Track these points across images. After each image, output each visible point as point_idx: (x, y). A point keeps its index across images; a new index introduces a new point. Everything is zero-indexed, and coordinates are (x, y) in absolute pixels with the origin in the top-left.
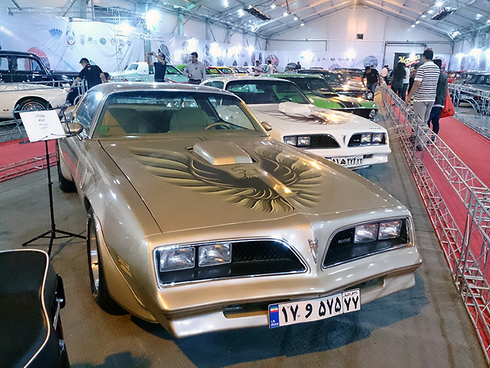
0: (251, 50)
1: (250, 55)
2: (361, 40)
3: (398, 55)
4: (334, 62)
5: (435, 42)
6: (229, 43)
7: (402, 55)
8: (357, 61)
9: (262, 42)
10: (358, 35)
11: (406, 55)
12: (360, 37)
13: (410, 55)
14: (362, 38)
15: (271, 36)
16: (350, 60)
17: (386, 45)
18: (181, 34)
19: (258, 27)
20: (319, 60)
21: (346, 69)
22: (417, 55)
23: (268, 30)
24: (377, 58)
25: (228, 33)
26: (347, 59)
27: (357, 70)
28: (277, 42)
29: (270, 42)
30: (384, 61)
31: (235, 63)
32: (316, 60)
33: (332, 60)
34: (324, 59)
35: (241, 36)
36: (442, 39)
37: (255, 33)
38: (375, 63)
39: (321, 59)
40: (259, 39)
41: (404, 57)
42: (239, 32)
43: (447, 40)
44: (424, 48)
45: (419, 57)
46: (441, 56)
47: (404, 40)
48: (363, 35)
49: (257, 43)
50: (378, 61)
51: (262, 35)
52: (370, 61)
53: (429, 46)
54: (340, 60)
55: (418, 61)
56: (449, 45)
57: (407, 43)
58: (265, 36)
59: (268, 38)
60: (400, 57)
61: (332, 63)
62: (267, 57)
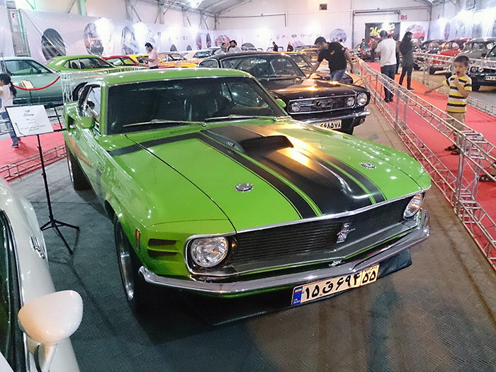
0: (195, 29)
1: (194, 37)
2: (324, 11)
3: (369, 26)
4: (296, 39)
5: (411, 8)
6: (162, 23)
7: (374, 25)
9: (209, 21)
10: (321, 5)
11: (378, 25)
12: (324, 7)
13: (383, 25)
14: (326, 9)
15: (219, 13)
16: (314, 36)
17: (354, 15)
18: (83, 13)
19: (201, 2)
20: (278, 38)
21: (310, 47)
22: (391, 24)
23: (214, 6)
24: (345, 32)
25: (160, 11)
26: (311, 35)
28: (227, 19)
29: (220, 20)
30: (353, 34)
31: (173, 48)
32: (274, 38)
33: (292, 36)
34: (284, 36)
35: (180, 13)
36: (418, 4)
37: (196, 9)
38: (344, 37)
39: (281, 36)
40: (205, 17)
41: (376, 28)
42: (174, 8)
43: (422, 5)
44: (397, 15)
45: (394, 27)
46: (418, 23)
47: (375, 8)
48: (326, 5)
49: (203, 21)
50: (347, 34)
51: (207, 12)
52: (338, 35)
53: (403, 13)
54: (302, 36)
55: (393, 32)
56: (426, 11)
57: (378, 11)
58: (212, 14)
59: (217, 15)
60: (371, 28)
61: (293, 40)
62: (216, 38)
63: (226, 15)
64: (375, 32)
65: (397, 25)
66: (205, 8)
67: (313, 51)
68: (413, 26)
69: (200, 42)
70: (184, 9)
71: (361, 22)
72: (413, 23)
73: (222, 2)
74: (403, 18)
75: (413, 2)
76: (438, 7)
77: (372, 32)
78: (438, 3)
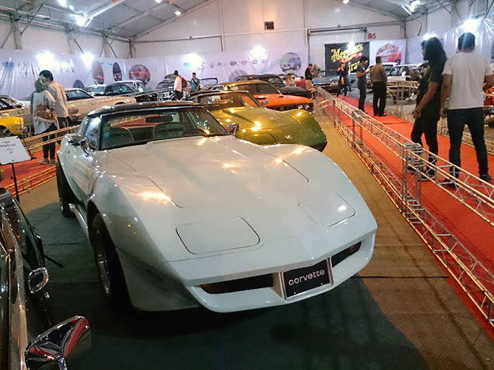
3: (329, 48)
4: (236, 68)
7: (335, 46)
8: (269, 63)
10: (266, 24)
11: (342, 47)
12: (270, 26)
13: (348, 46)
14: (273, 28)
15: (136, 35)
16: (259, 62)
17: (309, 35)
19: (92, 18)
20: (212, 67)
22: (357, 44)
24: (299, 56)
26: (255, 62)
27: (272, 76)
29: (136, 46)
30: (309, 58)
32: (207, 66)
33: (231, 64)
34: (219, 64)
36: (388, 19)
38: (298, 63)
39: (216, 64)
41: (338, 50)
43: (395, 20)
44: (364, 34)
45: (362, 48)
46: (391, 42)
47: (335, 25)
48: (273, 23)
50: (301, 59)
51: (114, 34)
52: (290, 61)
53: (370, 31)
54: (244, 63)
55: (360, 54)
56: (399, 27)
57: (339, 28)
58: (124, 37)
59: (132, 38)
60: (332, 51)
61: (233, 69)
62: (130, 68)
63: (143, 38)
64: (337, 55)
65: (366, 45)
68: (386, 46)
69: (102, 74)
70: (69, 29)
71: (319, 43)
72: (385, 42)
74: (370, 36)
75: (382, 17)
76: (420, 19)
77: (333, 56)
78: (419, 15)
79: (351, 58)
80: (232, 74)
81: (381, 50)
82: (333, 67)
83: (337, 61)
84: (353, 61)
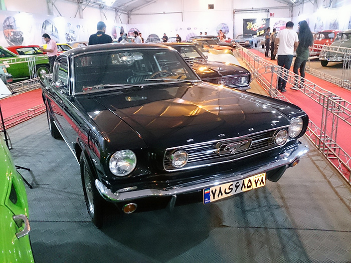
2: (212, 10)
3: (246, 21)
4: (190, 31)
5: (277, 8)
7: (249, 20)
8: (210, 29)
9: (123, 17)
10: (209, 5)
11: (252, 21)
12: (211, 7)
13: (257, 21)
14: (213, 8)
15: (132, 10)
17: (234, 13)
20: (176, 30)
22: (263, 20)
23: (126, 5)
25: (79, 8)
27: (214, 37)
28: (137, 15)
29: (132, 17)
30: (234, 27)
33: (188, 29)
34: (181, 29)
35: (98, 10)
36: (282, 5)
37: (111, 7)
38: (227, 29)
39: (179, 29)
40: (119, 14)
41: (251, 23)
42: (93, 6)
43: (286, 5)
44: (267, 13)
45: (265, 22)
46: (283, 19)
47: (250, 8)
48: (213, 5)
49: (118, 17)
50: (229, 28)
51: (121, 10)
52: (222, 28)
53: (271, 11)
54: (195, 29)
55: (264, 26)
56: (288, 10)
57: (253, 10)
58: (125, 11)
59: (129, 12)
60: (248, 23)
61: (189, 32)
62: (129, 30)
63: (137, 12)
64: (250, 26)
65: (268, 20)
66: (120, 7)
67: (204, 41)
68: (280, 21)
69: (116, 33)
70: (101, 7)
71: (240, 18)
72: (279, 19)
73: (134, 1)
74: (271, 15)
75: (279, 3)
76: (299, 6)
77: (248, 26)
78: (299, 3)
79: (258, 28)
80: (188, 35)
81: (276, 24)
82: (247, 33)
83: (250, 30)
84: (260, 29)
